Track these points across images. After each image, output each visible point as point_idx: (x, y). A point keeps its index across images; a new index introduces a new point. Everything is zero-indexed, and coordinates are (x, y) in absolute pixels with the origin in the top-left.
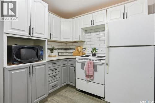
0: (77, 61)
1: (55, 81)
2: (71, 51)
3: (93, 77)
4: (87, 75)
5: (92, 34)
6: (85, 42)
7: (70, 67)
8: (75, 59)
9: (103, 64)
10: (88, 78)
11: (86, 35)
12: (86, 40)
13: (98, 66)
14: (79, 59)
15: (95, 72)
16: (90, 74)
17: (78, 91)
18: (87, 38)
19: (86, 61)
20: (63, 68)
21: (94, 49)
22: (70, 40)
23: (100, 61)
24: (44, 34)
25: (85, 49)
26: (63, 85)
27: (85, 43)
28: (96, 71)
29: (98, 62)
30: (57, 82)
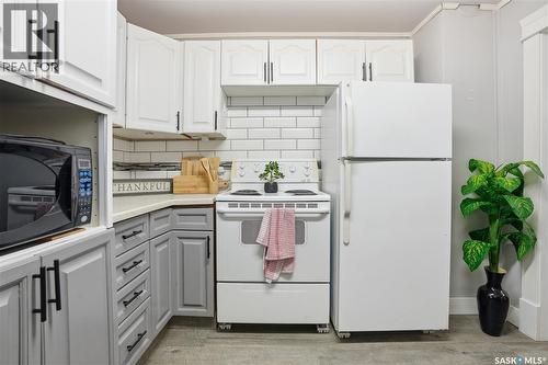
0: (222, 213)
1: (136, 320)
2: (162, 174)
3: (291, 266)
4: (268, 262)
5: (284, 112)
6: (225, 139)
7: (186, 242)
8: (213, 206)
9: (324, 214)
10: (273, 270)
11: (231, 113)
12: (228, 134)
13: (308, 224)
14: (230, 206)
15: (299, 247)
16: (285, 255)
17: (226, 330)
18: (236, 124)
19: (261, 209)
20: (160, 249)
21: (273, 167)
22: (171, 129)
23: (316, 206)
24: (100, 80)
25: (228, 165)
26: (159, 326)
27: (226, 145)
28: (303, 242)
30: (142, 319)
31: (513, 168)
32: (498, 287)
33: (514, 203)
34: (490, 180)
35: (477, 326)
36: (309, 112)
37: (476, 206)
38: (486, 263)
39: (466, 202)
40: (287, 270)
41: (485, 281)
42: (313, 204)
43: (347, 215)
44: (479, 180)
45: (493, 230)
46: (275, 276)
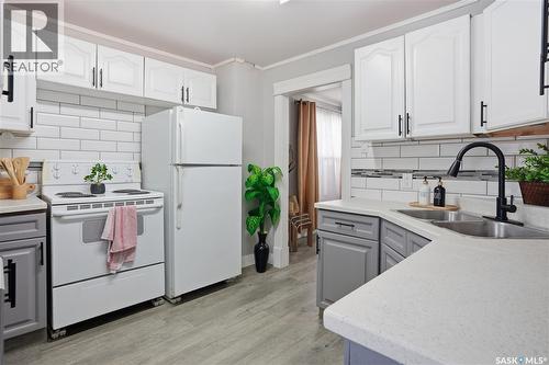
10: (117, 261)
29: (145, 205)
31: (270, 171)
32: (264, 242)
33: (271, 191)
34: (260, 178)
35: (255, 270)
36: (130, 117)
37: (253, 194)
38: (258, 230)
39: (248, 192)
40: (129, 259)
41: (258, 241)
42: (150, 201)
43: (179, 207)
44: (254, 178)
45: (261, 209)
46: (119, 266)
